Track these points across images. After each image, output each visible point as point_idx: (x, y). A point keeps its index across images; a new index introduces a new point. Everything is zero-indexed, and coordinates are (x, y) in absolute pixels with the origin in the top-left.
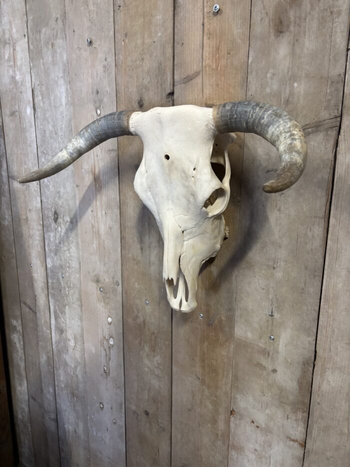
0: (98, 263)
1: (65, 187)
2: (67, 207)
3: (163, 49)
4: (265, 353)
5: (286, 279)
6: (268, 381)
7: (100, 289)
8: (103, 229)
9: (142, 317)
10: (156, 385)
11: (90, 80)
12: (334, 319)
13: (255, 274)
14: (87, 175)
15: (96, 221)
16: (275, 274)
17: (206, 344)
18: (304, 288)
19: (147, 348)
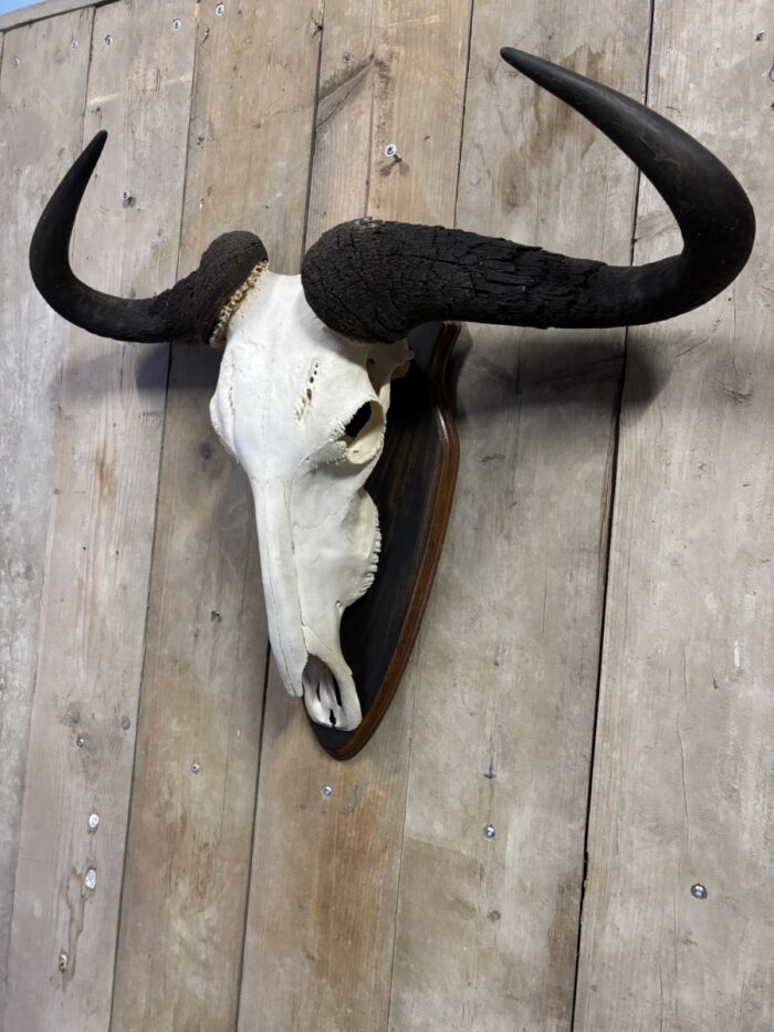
0: (82, 674)
1: (24, 495)
2: (22, 541)
3: (285, 220)
4: (474, 870)
5: (522, 687)
6: (478, 943)
7: (78, 741)
8: (105, 589)
9: (179, 806)
10: (198, 993)
11: (120, 271)
12: (624, 774)
13: (455, 679)
14: (84, 467)
15: (91, 571)
16: (498, 677)
17: (335, 860)
18: (560, 705)
19: (184, 888)
